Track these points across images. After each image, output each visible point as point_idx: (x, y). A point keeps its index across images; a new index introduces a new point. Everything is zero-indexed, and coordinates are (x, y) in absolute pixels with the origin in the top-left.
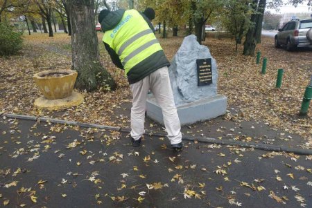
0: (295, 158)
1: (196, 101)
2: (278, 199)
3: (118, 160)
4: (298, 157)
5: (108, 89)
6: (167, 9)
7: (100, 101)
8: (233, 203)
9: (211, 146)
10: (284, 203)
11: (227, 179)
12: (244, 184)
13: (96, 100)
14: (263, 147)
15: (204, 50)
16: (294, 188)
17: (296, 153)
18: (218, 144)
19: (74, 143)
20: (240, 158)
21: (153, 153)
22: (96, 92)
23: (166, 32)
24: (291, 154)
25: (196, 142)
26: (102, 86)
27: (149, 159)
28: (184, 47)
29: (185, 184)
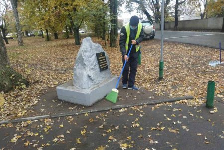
0: (170, 105)
1: (101, 82)
2: (175, 131)
3: (61, 140)
4: (171, 103)
5: (24, 86)
6: (49, 20)
7: (20, 98)
8: (153, 142)
9: (121, 110)
10: (178, 132)
11: (141, 129)
12: (153, 128)
13: (15, 98)
14: (151, 103)
15: (99, 47)
16: (178, 122)
17: (169, 102)
18: (125, 108)
19: (15, 138)
20: (142, 113)
21: (86, 127)
22: (13, 91)
23: (50, 37)
24: (167, 103)
25: (111, 110)
26: (18, 85)
27: (85, 132)
28: (85, 46)
29: (118, 141)
